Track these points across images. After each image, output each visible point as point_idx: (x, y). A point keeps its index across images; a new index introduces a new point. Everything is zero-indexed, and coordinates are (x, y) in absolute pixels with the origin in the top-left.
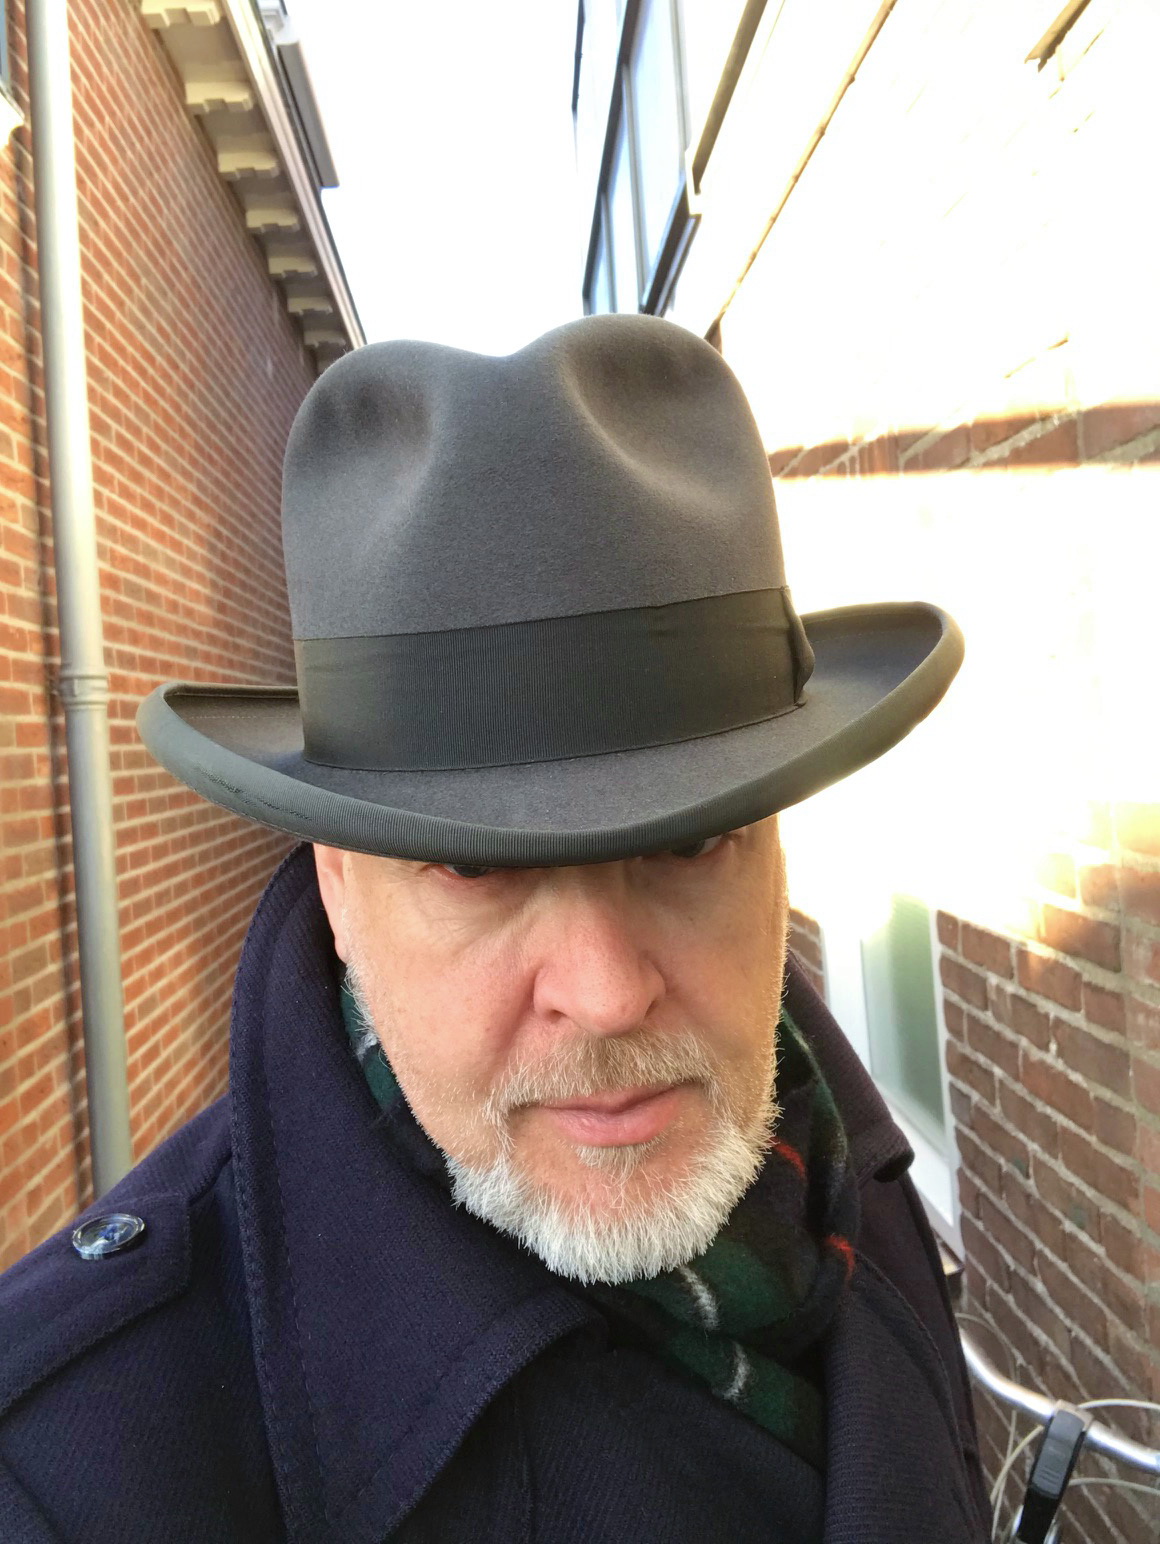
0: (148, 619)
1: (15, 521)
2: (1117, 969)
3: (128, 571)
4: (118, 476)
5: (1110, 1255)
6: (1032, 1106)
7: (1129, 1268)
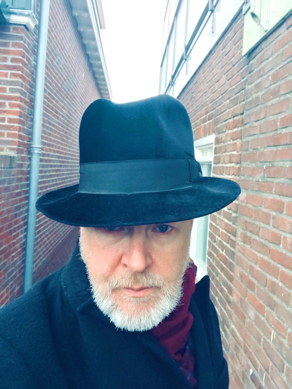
0: (50, 134)
1: (25, 112)
2: (235, 236)
3: (47, 124)
4: (47, 101)
5: (228, 292)
6: (219, 262)
7: (231, 294)
